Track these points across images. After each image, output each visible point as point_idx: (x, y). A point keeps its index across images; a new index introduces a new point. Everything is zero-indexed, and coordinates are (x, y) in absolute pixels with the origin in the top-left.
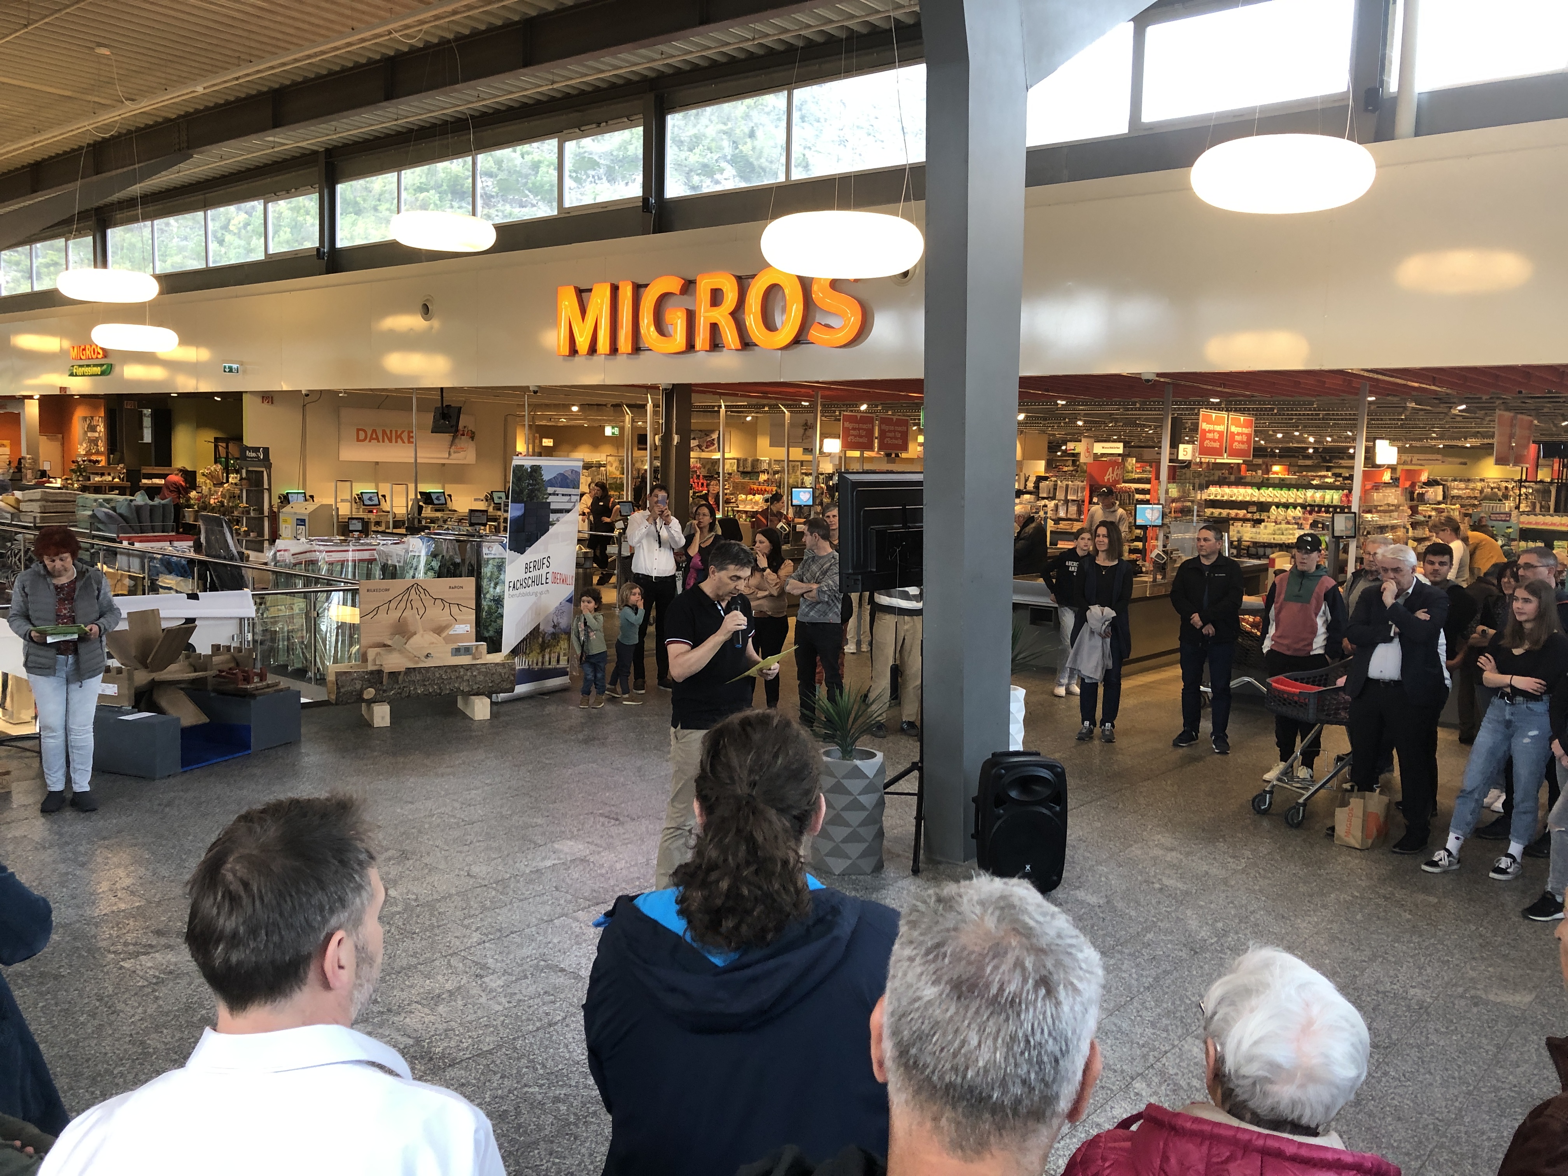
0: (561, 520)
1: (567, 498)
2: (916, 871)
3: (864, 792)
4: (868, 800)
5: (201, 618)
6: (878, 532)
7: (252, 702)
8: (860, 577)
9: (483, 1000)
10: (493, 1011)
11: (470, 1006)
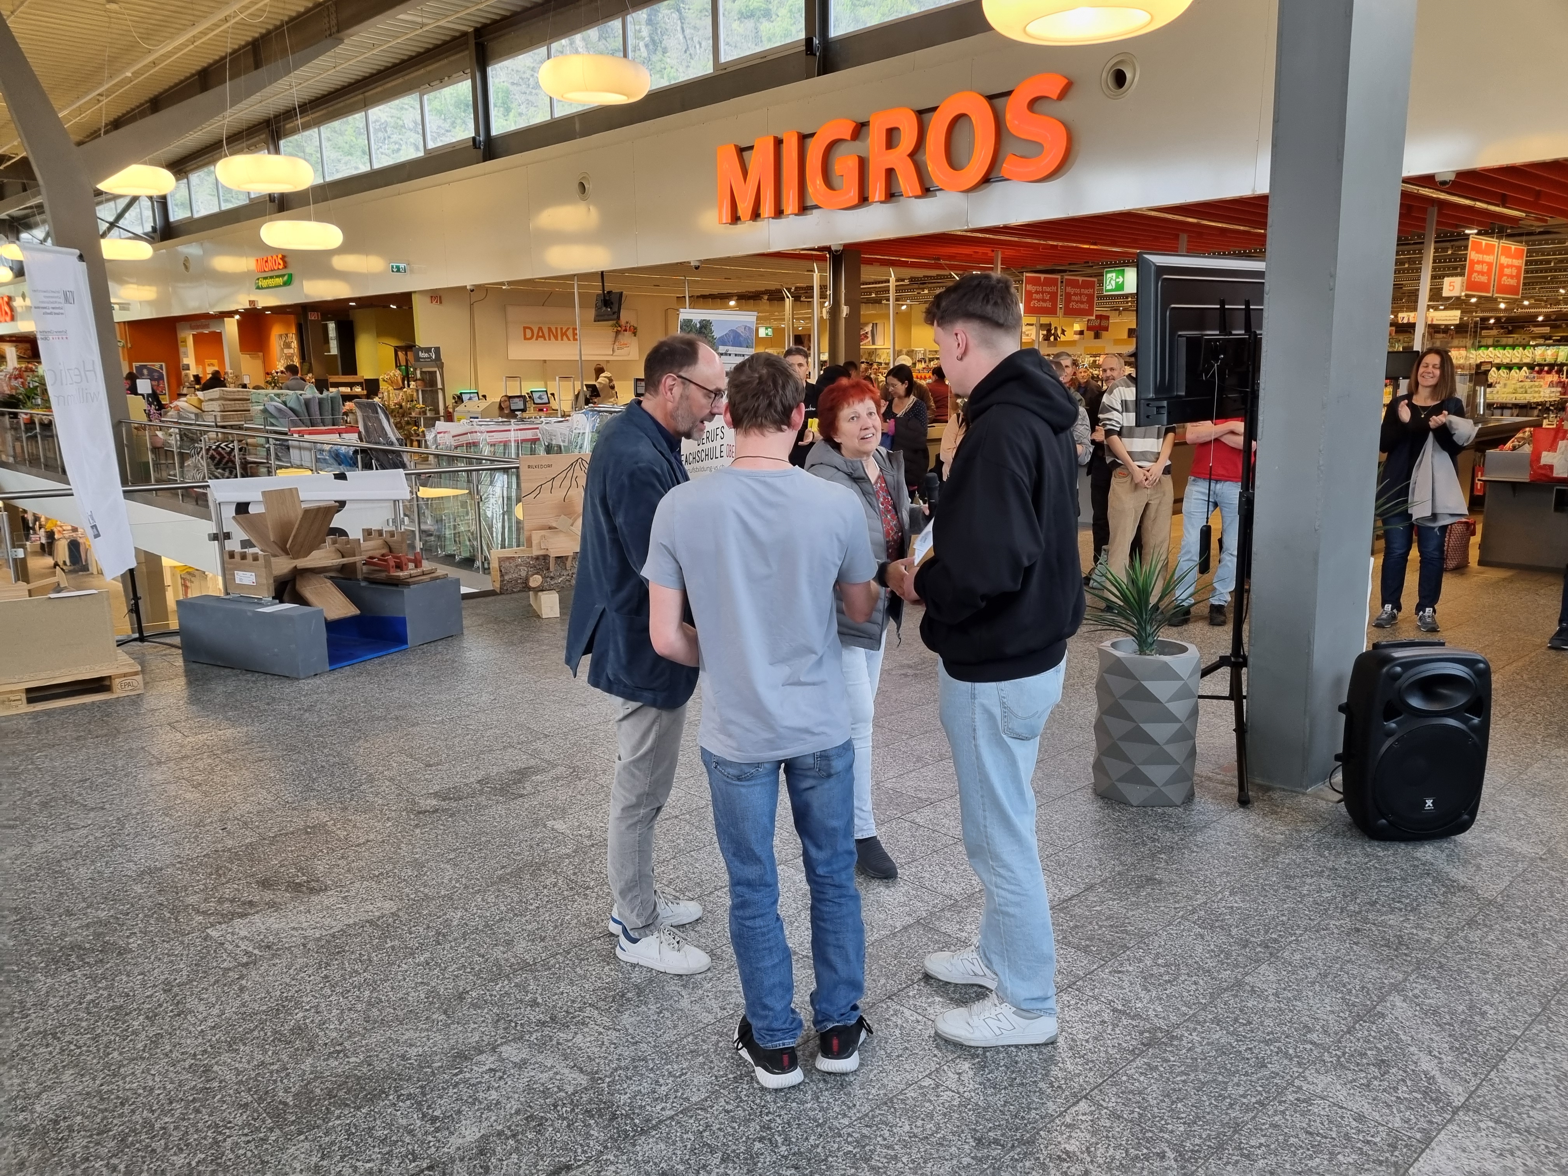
2: (1244, 802)
3: (1175, 698)
4: (1181, 709)
5: (353, 501)
6: (1189, 339)
7: (406, 591)
8: (1165, 403)
9: (685, 1003)
10: (701, 1025)
11: (667, 1014)
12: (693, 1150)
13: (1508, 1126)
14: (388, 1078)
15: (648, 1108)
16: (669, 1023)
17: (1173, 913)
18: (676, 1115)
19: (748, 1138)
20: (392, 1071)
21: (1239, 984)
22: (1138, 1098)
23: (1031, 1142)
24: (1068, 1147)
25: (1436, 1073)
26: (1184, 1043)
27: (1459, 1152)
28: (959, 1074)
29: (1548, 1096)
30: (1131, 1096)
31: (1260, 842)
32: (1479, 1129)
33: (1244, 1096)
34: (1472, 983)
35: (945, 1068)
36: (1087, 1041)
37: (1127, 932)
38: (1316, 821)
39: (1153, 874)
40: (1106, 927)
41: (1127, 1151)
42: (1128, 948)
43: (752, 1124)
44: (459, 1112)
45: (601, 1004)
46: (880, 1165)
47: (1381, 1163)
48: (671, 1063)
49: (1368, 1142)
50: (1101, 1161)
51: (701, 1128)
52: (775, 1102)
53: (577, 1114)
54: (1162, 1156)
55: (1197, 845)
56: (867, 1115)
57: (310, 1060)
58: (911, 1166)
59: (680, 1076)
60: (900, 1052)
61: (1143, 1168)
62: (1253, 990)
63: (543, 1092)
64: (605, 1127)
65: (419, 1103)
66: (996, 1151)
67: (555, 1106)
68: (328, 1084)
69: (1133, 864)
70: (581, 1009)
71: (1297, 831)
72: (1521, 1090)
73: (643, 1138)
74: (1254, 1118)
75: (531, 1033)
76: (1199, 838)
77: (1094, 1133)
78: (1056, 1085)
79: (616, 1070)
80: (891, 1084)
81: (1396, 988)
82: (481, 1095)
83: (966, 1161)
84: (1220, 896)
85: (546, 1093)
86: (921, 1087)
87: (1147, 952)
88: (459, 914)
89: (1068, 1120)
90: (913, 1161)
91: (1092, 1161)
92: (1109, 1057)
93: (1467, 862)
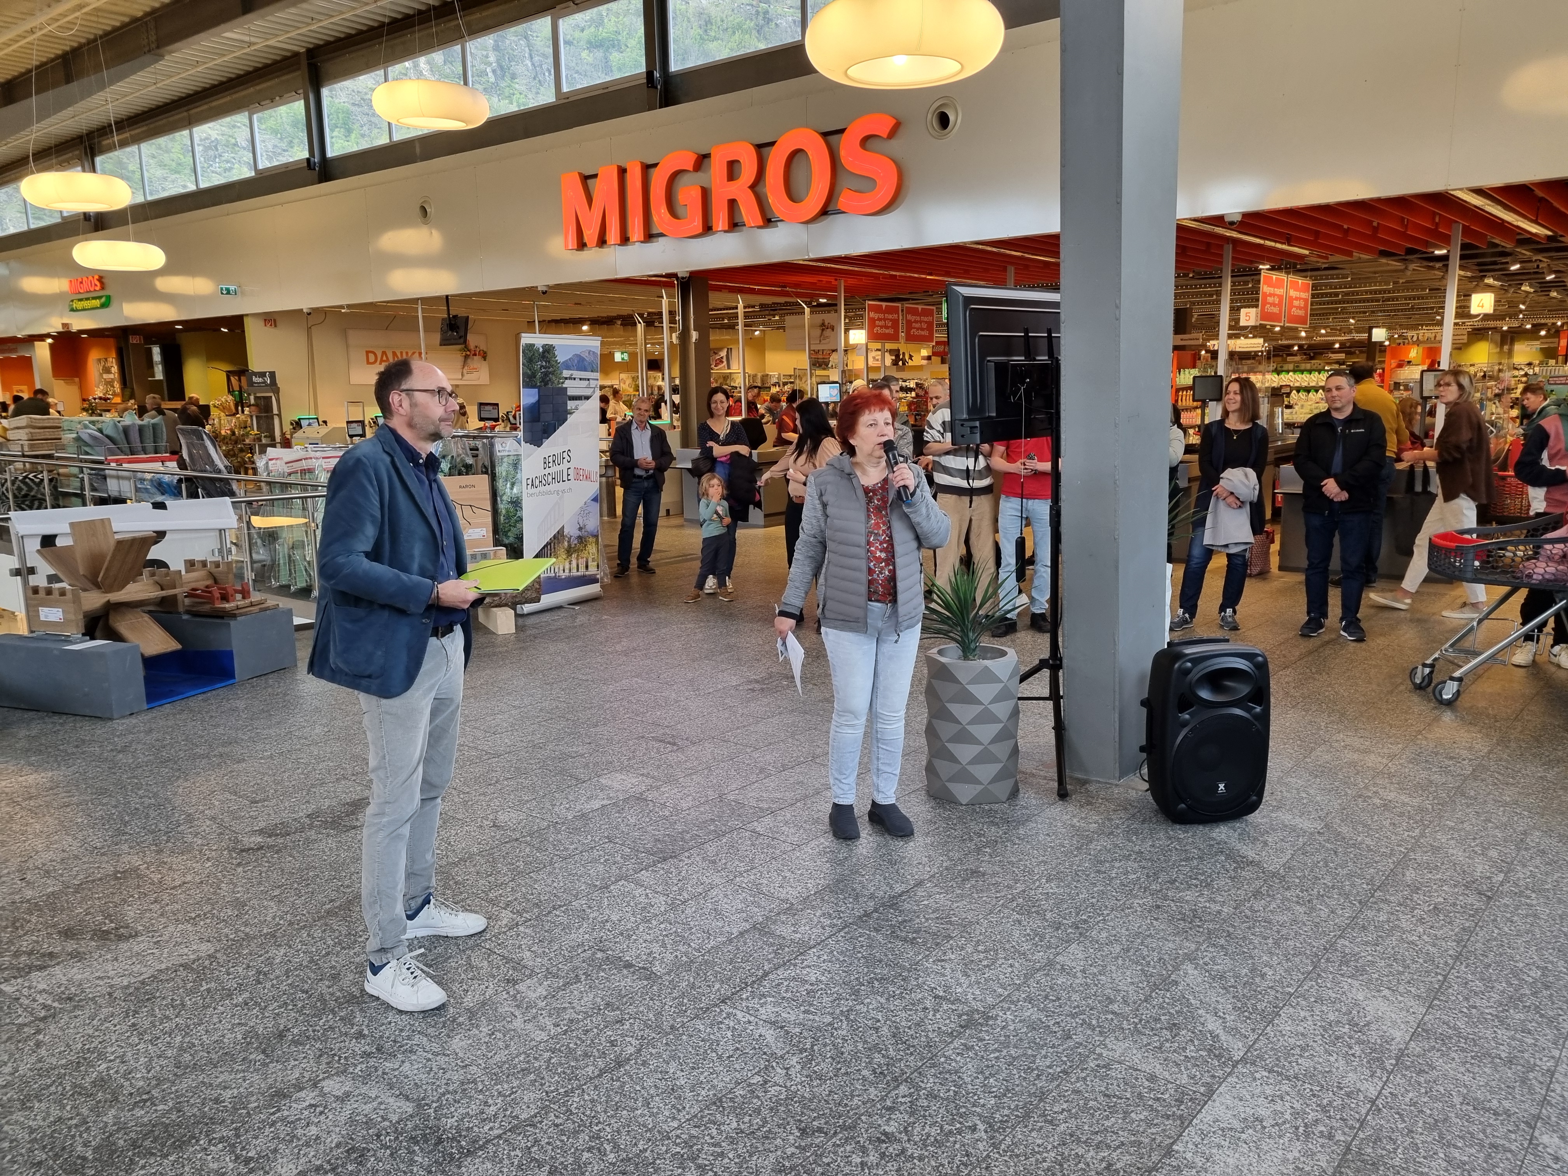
0: (580, 408)
1: (585, 383)
2: (1063, 795)
3: (996, 700)
4: (1002, 710)
5: (172, 531)
6: (997, 364)
7: (232, 623)
8: (977, 424)
9: (518, 1023)
10: (534, 1043)
11: (499, 1035)
12: (520, 1166)
13: (1280, 1074)
14: (199, 1123)
15: (475, 1129)
16: (501, 1044)
17: (994, 903)
18: (505, 1133)
19: (577, 1149)
20: (204, 1115)
21: (1051, 963)
22: (954, 1077)
23: (853, 1127)
24: (888, 1129)
25: (1220, 1032)
26: (999, 1022)
27: (1236, 1101)
28: (787, 1069)
29: (1315, 1045)
30: (947, 1076)
31: (1077, 831)
32: (1255, 1079)
33: (1050, 1067)
34: (1255, 948)
35: (774, 1064)
36: (910, 1028)
37: (951, 923)
38: (1126, 809)
39: (978, 867)
40: (932, 919)
41: (941, 1128)
42: (952, 938)
43: (581, 1136)
44: (275, 1151)
45: (431, 1031)
46: (707, 1163)
47: (1168, 1117)
48: (501, 1083)
49: (1158, 1099)
50: (917, 1139)
51: (529, 1144)
52: (605, 1112)
53: (401, 1142)
54: (974, 1129)
55: (1019, 838)
56: (696, 1116)
57: (113, 1112)
58: (737, 1160)
59: (510, 1095)
60: (731, 1053)
61: (955, 1142)
62: (1063, 969)
63: (366, 1123)
64: (430, 1152)
65: (233, 1146)
66: (819, 1139)
67: (378, 1136)
68: (133, 1135)
69: (959, 859)
70: (409, 1038)
71: (1110, 820)
72: (1292, 1041)
73: (469, 1159)
74: (1058, 1085)
75: (356, 1065)
76: (1021, 831)
77: (912, 1114)
78: (878, 1071)
79: (444, 1094)
80: (721, 1085)
81: (1190, 958)
82: (299, 1132)
83: (789, 1151)
84: (1037, 883)
85: (369, 1123)
86: (749, 1085)
87: (969, 940)
88: (283, 951)
89: (889, 1103)
90: (739, 1156)
91: (909, 1140)
92: (929, 1040)
93: (1256, 839)
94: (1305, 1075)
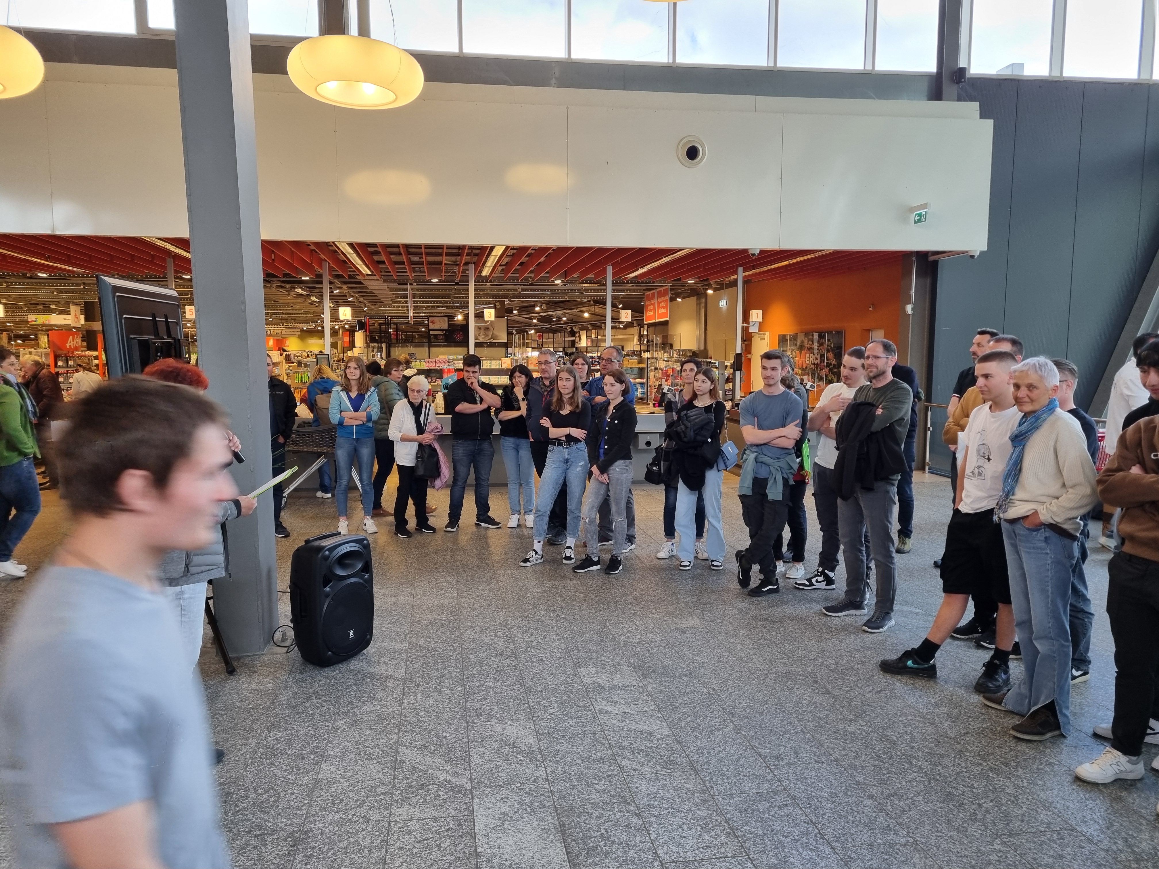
2: (230, 671)
6: (138, 340)
17: (242, 758)
21: (318, 781)
25: (449, 778)
26: (315, 831)
27: (487, 811)
29: (500, 763)
34: (429, 724)
38: (282, 668)
47: (462, 837)
49: (448, 830)
62: (329, 781)
71: (277, 678)
72: (488, 766)
81: (399, 744)
94: (508, 781)
